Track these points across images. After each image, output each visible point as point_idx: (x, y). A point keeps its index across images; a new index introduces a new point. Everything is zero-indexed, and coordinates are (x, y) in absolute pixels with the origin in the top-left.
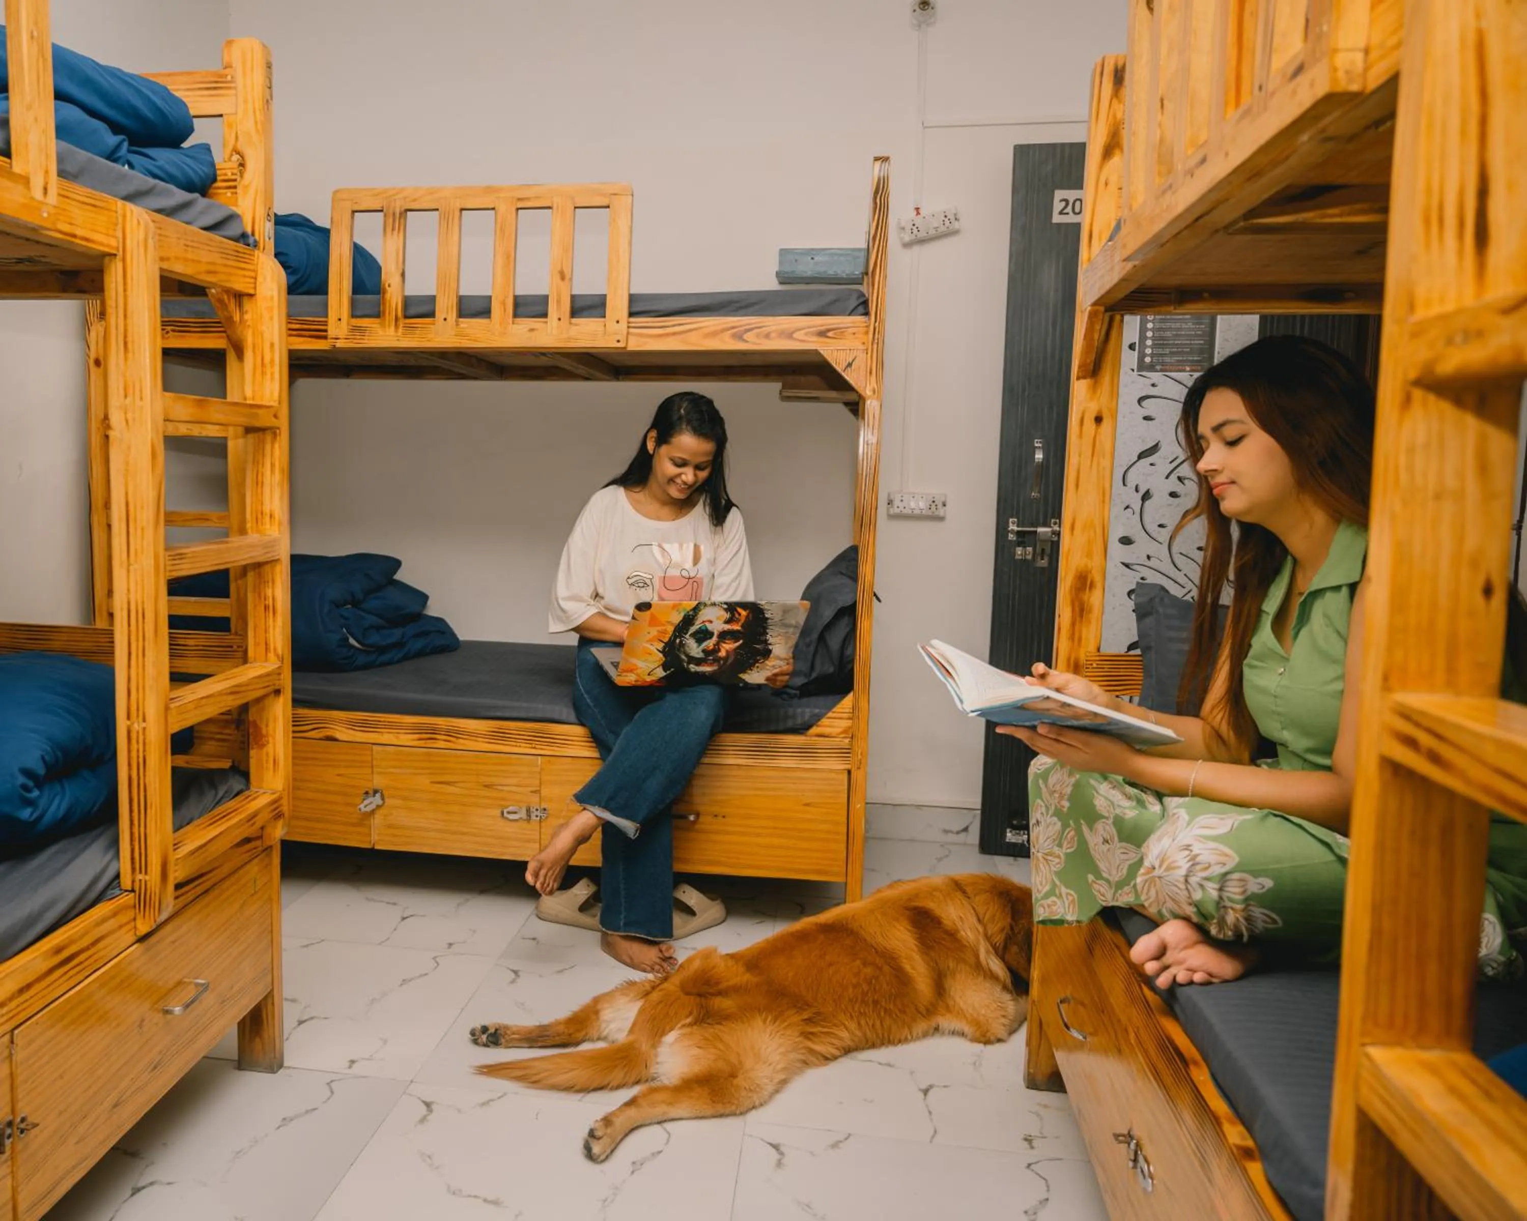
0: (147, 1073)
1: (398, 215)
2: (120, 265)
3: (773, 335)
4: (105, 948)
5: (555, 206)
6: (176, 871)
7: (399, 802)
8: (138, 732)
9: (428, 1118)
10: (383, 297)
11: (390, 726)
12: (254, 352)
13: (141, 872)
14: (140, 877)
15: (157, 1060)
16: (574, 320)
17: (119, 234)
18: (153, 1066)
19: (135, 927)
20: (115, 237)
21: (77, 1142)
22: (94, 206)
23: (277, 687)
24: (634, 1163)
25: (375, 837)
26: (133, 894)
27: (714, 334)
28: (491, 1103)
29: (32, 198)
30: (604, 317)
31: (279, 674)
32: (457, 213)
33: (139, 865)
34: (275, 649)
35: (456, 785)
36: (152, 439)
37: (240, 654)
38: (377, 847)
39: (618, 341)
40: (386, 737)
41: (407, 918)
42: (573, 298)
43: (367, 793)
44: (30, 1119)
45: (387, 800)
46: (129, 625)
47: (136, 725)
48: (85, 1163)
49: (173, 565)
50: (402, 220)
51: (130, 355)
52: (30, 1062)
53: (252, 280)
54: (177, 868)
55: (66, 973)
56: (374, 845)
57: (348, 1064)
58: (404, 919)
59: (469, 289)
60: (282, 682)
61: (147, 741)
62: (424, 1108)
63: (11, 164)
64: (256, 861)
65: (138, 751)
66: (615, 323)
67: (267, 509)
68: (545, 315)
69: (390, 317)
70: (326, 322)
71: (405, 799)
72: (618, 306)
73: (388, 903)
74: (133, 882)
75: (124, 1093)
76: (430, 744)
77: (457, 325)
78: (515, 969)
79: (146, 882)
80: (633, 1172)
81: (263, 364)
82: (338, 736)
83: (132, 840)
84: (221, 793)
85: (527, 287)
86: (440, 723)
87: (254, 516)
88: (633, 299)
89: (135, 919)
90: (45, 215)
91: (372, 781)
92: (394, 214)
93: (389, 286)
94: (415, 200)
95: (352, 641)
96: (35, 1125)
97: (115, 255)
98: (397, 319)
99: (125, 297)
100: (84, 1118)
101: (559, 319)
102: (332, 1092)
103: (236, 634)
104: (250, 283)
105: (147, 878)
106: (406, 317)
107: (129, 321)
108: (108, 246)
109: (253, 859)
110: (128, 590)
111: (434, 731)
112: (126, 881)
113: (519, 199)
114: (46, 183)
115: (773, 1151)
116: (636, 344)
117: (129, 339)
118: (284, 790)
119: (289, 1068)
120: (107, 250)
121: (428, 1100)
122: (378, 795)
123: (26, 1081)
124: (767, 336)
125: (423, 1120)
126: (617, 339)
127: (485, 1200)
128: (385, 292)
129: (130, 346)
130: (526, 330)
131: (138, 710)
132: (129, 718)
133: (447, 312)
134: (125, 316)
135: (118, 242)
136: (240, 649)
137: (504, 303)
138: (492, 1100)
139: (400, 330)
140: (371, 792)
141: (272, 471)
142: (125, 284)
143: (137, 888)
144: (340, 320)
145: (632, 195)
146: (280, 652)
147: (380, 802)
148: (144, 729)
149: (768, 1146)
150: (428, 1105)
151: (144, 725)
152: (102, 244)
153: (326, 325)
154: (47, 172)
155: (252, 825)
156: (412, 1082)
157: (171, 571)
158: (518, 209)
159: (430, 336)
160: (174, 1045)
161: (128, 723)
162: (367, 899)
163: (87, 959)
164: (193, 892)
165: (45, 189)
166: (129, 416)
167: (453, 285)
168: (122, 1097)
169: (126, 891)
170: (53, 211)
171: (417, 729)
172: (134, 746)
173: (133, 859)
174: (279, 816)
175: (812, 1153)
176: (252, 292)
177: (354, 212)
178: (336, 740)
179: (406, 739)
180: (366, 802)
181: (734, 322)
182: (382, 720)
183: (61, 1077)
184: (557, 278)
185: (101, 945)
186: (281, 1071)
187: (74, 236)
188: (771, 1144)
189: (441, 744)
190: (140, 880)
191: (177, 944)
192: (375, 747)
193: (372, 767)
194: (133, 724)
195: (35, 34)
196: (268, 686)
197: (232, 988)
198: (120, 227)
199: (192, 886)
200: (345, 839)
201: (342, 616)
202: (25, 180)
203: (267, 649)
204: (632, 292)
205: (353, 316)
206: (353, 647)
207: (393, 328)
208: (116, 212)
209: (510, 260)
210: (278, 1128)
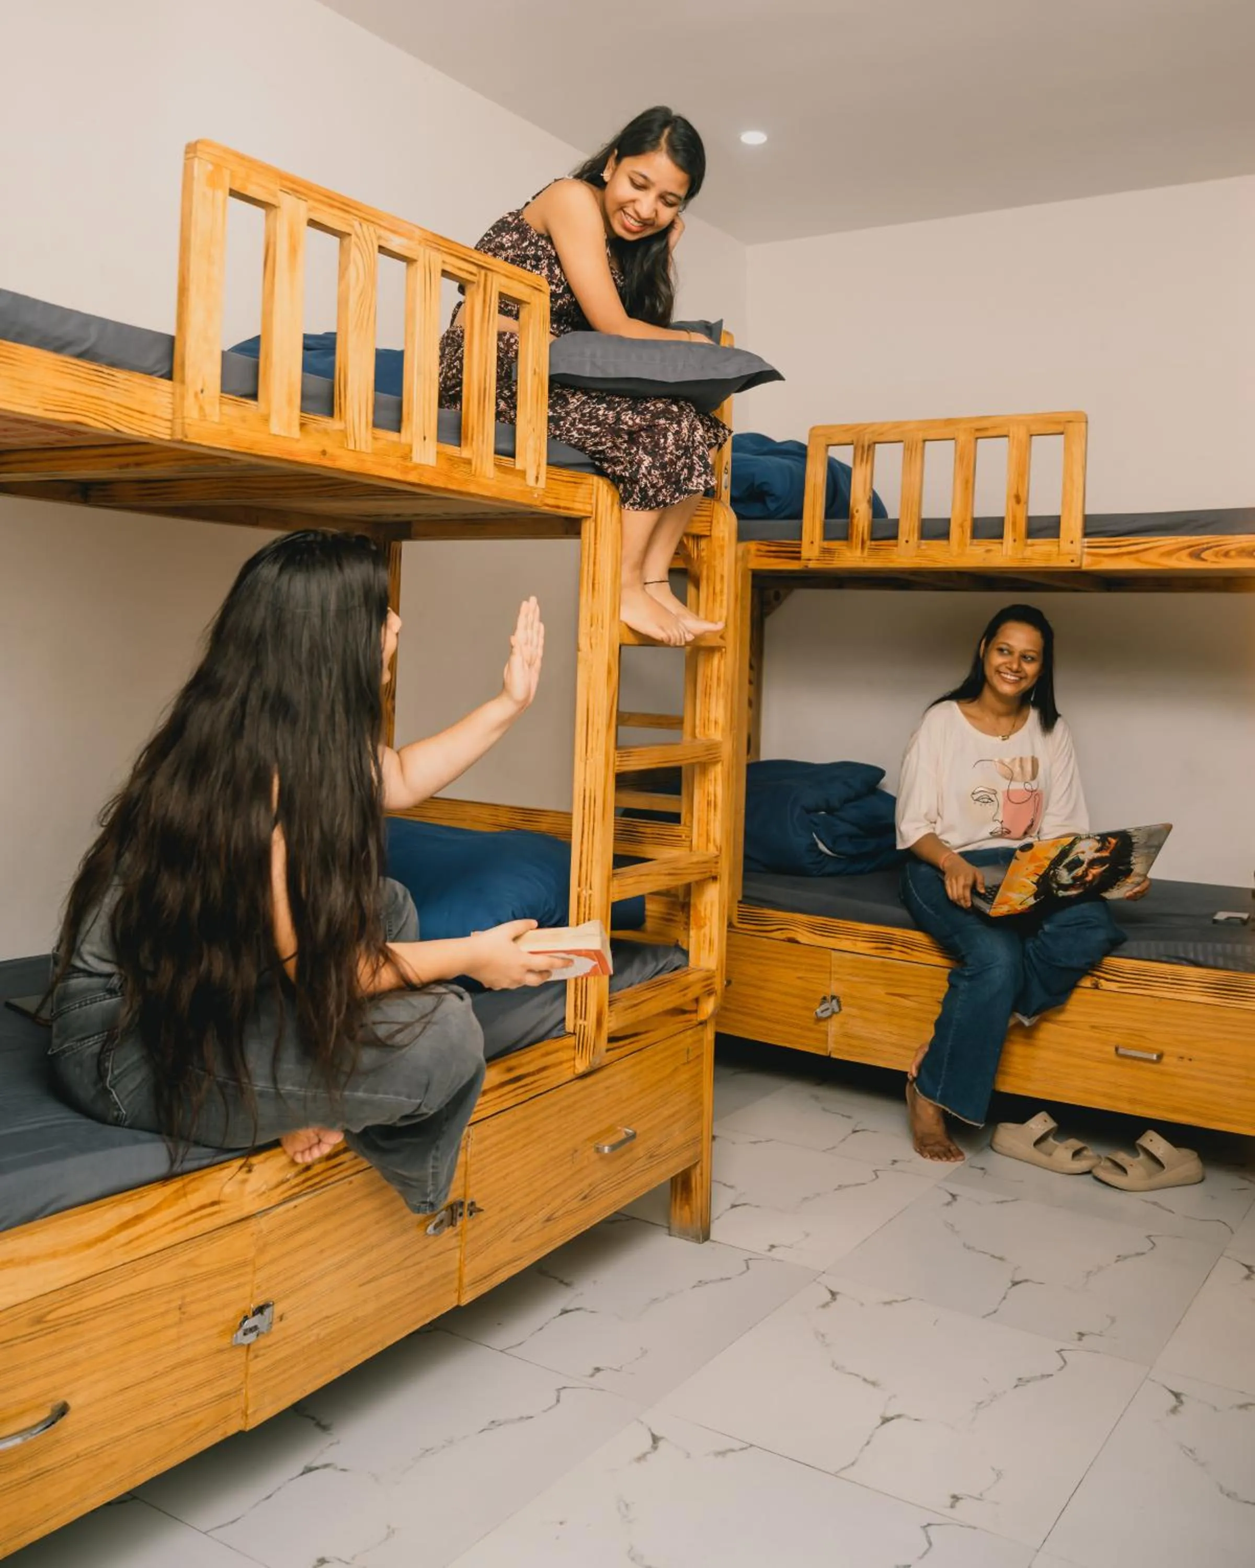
0: (576, 1200)
1: (866, 448)
2: (593, 525)
3: (1233, 553)
4: (547, 1077)
5: (1011, 435)
6: (610, 1022)
7: (854, 1011)
8: (585, 898)
9: (831, 1304)
10: (852, 522)
11: (848, 933)
12: (708, 582)
13: (581, 1018)
14: (580, 1022)
15: (587, 1191)
16: (1030, 541)
17: (594, 501)
18: (583, 1195)
19: (574, 1066)
20: (591, 504)
21: (514, 1241)
22: (575, 483)
23: (714, 874)
24: (1020, 1379)
25: (831, 1045)
26: (574, 1037)
27: (1169, 554)
28: (894, 1304)
29: (527, 486)
30: (1058, 537)
31: (717, 863)
32: (920, 445)
33: (579, 1012)
34: (714, 841)
35: (911, 998)
36: (609, 660)
37: (688, 844)
38: (834, 1056)
39: (1072, 561)
40: (845, 944)
41: (858, 1131)
42: (1030, 519)
43: (825, 998)
44: (478, 1205)
45: (843, 1008)
46: (584, 808)
47: (584, 892)
48: (518, 1262)
49: (621, 761)
50: (871, 453)
51: (596, 593)
52: (481, 1157)
53: (709, 524)
54: (610, 1019)
55: (515, 1089)
56: (830, 1053)
57: (767, 1248)
58: (855, 1132)
59: (929, 512)
60: (719, 870)
61: (592, 905)
62: (830, 1296)
63: (515, 462)
64: (689, 1032)
65: (585, 914)
66: (1069, 542)
67: (712, 718)
68: (1001, 536)
69: (857, 540)
70: (800, 544)
71: (861, 1008)
72: (1072, 527)
73: (843, 1116)
74: (575, 1026)
75: (557, 1211)
76: (886, 953)
77: (919, 547)
78: (954, 1192)
79: (584, 1027)
80: (1016, 1386)
81: (714, 593)
82: (800, 938)
83: (576, 989)
84: (661, 966)
85: (984, 509)
86: (897, 933)
87: (702, 722)
88: (1087, 519)
89: (574, 1059)
90: (536, 496)
91: (829, 986)
92: (863, 447)
93: (857, 511)
94: (881, 434)
95: (821, 846)
96: (480, 1210)
97: (590, 517)
98: (863, 542)
99: (595, 549)
100: (521, 1221)
101: (1015, 541)
102: (748, 1268)
103: (685, 825)
104: (707, 526)
105: (586, 1023)
106: (873, 539)
107: (597, 567)
108: (585, 511)
109: (687, 1030)
110: (585, 780)
111: (890, 942)
112: (569, 1026)
113: (978, 430)
114: (538, 473)
115: (1173, 1398)
116: (1088, 564)
117: (596, 582)
118: (717, 969)
119: (714, 1241)
120: (583, 514)
121: (834, 1290)
122: (834, 1002)
123: (476, 1173)
124: (1227, 554)
125: (825, 1305)
126: (1071, 558)
127: (865, 1380)
128: (853, 517)
129: (596, 586)
130: (983, 550)
131: (587, 879)
132: (579, 886)
133: (909, 535)
134: (594, 563)
135: (592, 508)
136: (687, 839)
137: (962, 526)
138: (896, 1301)
139: (866, 550)
140: (829, 998)
141: (718, 685)
142: (595, 539)
143: (577, 1031)
144: (812, 543)
145: (1087, 422)
146: (718, 842)
147: (837, 1009)
148: (590, 895)
149: (1169, 1394)
150: (833, 1294)
151: (590, 892)
152: (580, 510)
153: (800, 547)
154: (539, 465)
155: (684, 995)
156: (824, 1273)
157: (619, 766)
158: (977, 438)
159: (894, 557)
160: (605, 1181)
161: (579, 889)
162: (824, 1110)
163: (532, 1083)
164: (629, 1047)
165: (537, 478)
166: (593, 641)
167: (915, 510)
168: (554, 1213)
169: (570, 1033)
170: (541, 492)
171: (874, 938)
172: (582, 909)
173: (576, 1006)
174: (710, 993)
175: (1215, 1408)
176: (708, 533)
177: (828, 446)
178: (797, 942)
179: (862, 946)
180: (823, 1007)
181: (1190, 541)
182: (841, 925)
183: (504, 1178)
184: (1013, 501)
185: (544, 1074)
186: (706, 1243)
187: (558, 507)
188: (1172, 1392)
189: (896, 955)
190: (580, 1026)
191: (611, 1090)
192: (834, 953)
193: (830, 972)
194: (582, 890)
195: (537, 370)
196: (705, 872)
197: (661, 1145)
198: (594, 497)
199: (627, 1041)
200: (803, 1044)
201: (812, 821)
202: (523, 473)
203: (708, 840)
204: (1088, 512)
205: (826, 538)
206: (821, 853)
207: (859, 550)
208: (593, 485)
209: (968, 484)
210: (694, 1287)
